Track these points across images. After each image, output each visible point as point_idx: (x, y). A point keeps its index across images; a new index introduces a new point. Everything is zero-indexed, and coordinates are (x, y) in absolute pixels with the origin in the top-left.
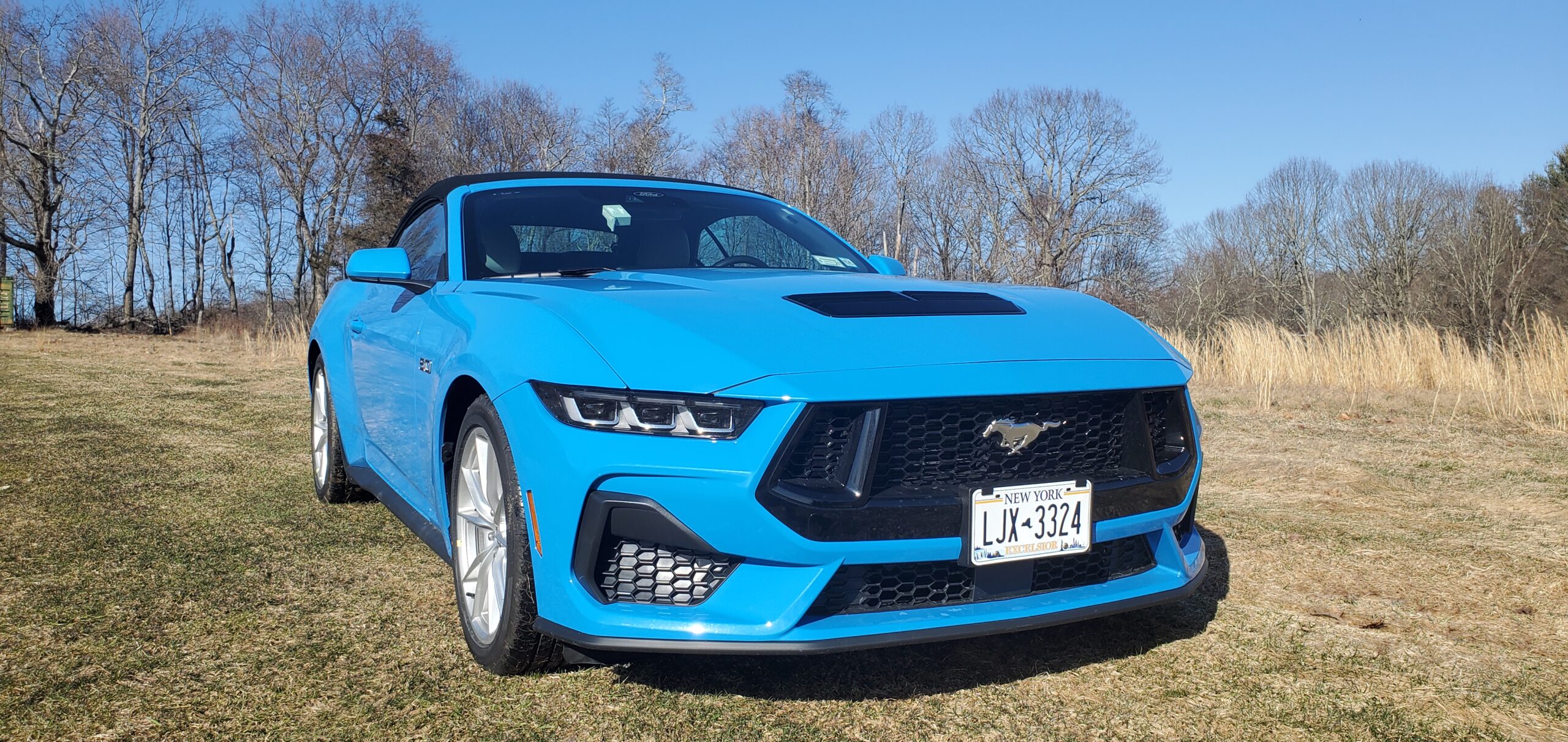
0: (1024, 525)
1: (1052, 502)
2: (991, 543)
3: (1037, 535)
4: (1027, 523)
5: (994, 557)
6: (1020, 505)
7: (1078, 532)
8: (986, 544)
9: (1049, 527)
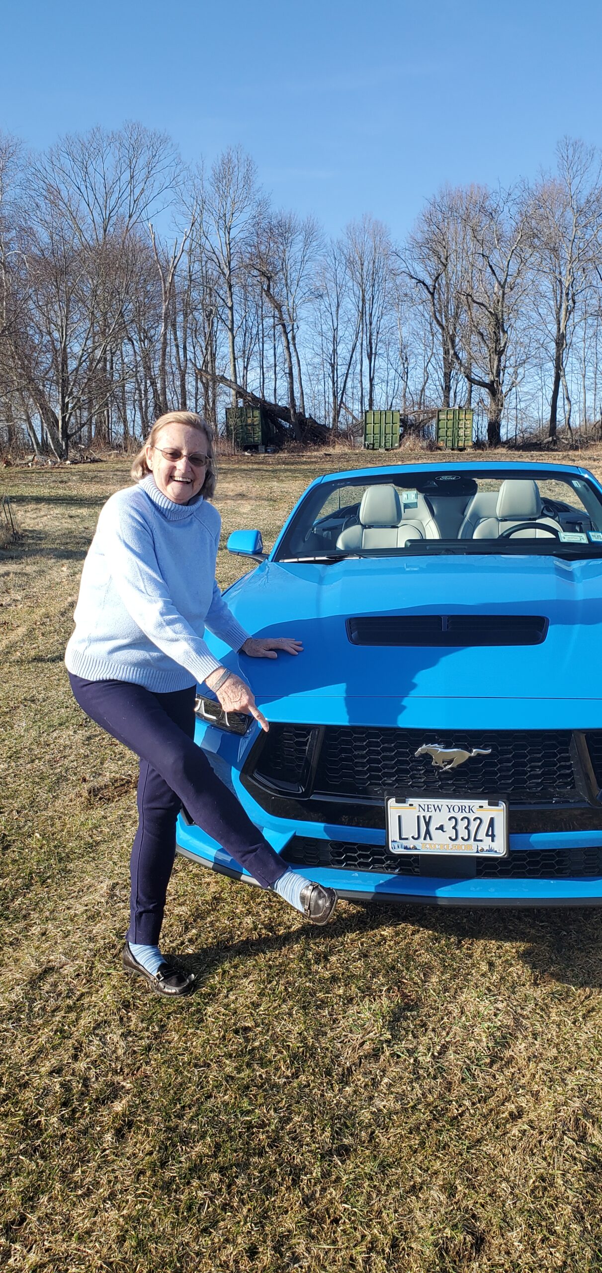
0: (437, 829)
1: (464, 815)
2: (407, 839)
3: (450, 838)
4: (441, 828)
5: (410, 849)
6: (433, 814)
7: (493, 841)
8: (401, 838)
9: (463, 833)
